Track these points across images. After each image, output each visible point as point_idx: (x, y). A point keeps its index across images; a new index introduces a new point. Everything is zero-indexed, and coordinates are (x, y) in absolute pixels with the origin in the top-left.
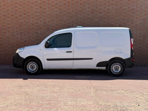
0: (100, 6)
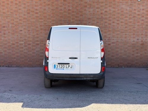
0: (36, 6)
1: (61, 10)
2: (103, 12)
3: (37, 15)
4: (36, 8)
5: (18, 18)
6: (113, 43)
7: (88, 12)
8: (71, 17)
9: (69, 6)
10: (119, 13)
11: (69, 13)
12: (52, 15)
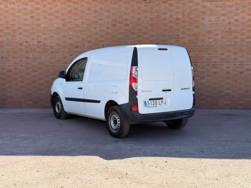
1: (165, 19)
2: (232, 21)
3: (127, 28)
4: (125, 17)
5: (97, 34)
6: (247, 70)
7: (208, 21)
8: (181, 30)
9: (177, 13)
11: (177, 24)
12: (150, 28)
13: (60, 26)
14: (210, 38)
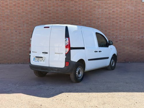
1: (72, 10)
2: (111, 12)
3: (50, 15)
4: (49, 9)
5: (32, 19)
6: (120, 40)
7: (97, 12)
8: (82, 17)
9: (79, 7)
10: (125, 13)
11: (80, 14)
12: (64, 15)
13: (9, 14)
14: (98, 22)
